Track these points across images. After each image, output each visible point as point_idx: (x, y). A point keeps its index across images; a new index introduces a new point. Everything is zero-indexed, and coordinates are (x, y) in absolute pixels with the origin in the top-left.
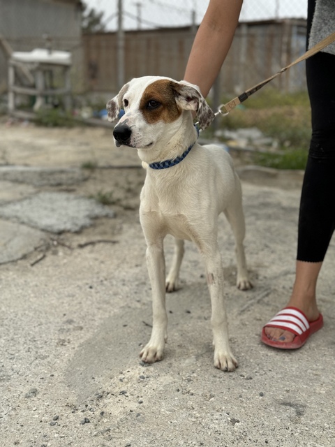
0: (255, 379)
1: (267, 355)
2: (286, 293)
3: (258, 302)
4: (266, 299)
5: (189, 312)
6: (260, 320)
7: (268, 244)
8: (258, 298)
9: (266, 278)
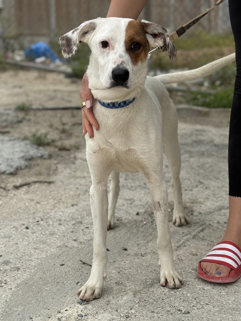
0: (192, 313)
1: (204, 289)
2: (221, 228)
3: (194, 237)
4: (201, 235)
5: (126, 250)
6: (196, 255)
7: (202, 181)
8: (194, 233)
9: (200, 213)
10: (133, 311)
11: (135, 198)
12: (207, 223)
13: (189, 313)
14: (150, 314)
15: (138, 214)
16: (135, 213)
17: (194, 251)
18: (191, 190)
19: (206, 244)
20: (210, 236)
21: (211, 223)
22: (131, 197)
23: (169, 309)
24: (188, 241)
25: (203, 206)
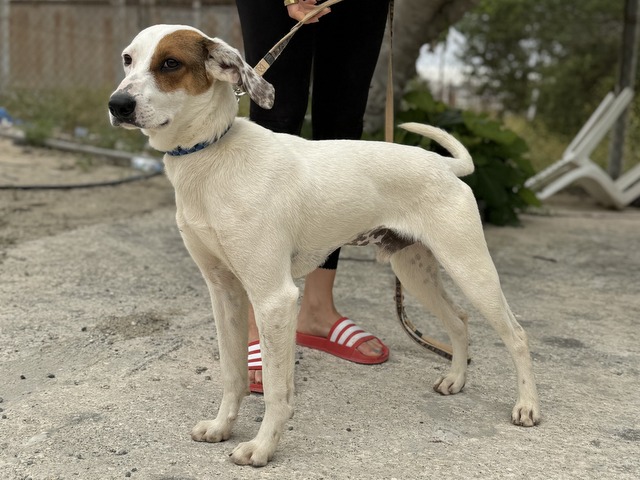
0: (130, 454)
3: (160, 358)
4: (172, 355)
5: (52, 377)
8: (162, 353)
9: (179, 327)
10: (41, 455)
11: (86, 310)
12: (186, 339)
13: (125, 453)
14: (65, 458)
15: (84, 329)
16: (80, 329)
17: (156, 375)
18: (175, 298)
19: (177, 365)
20: (185, 356)
21: (191, 339)
22: (81, 307)
23: (96, 450)
24: (151, 362)
25: (185, 318)
